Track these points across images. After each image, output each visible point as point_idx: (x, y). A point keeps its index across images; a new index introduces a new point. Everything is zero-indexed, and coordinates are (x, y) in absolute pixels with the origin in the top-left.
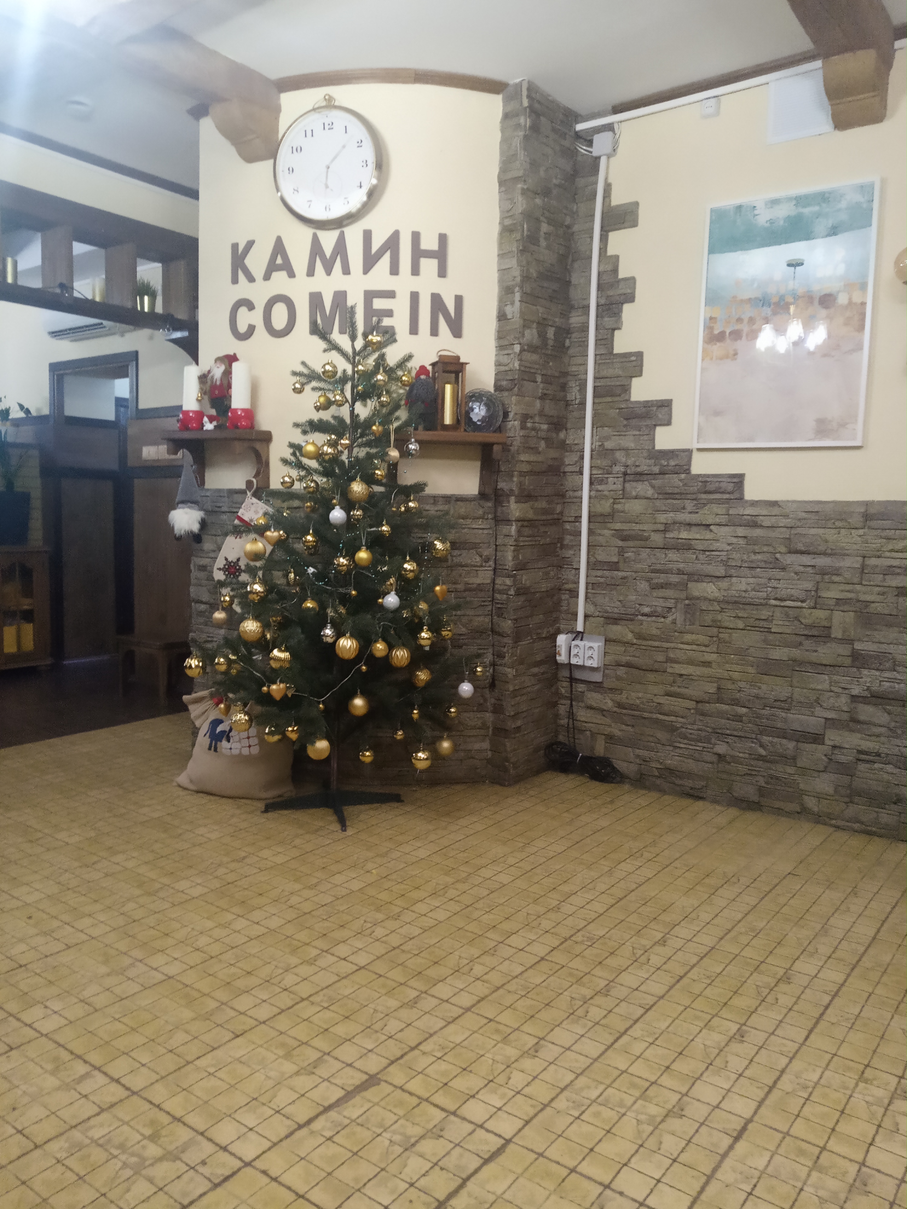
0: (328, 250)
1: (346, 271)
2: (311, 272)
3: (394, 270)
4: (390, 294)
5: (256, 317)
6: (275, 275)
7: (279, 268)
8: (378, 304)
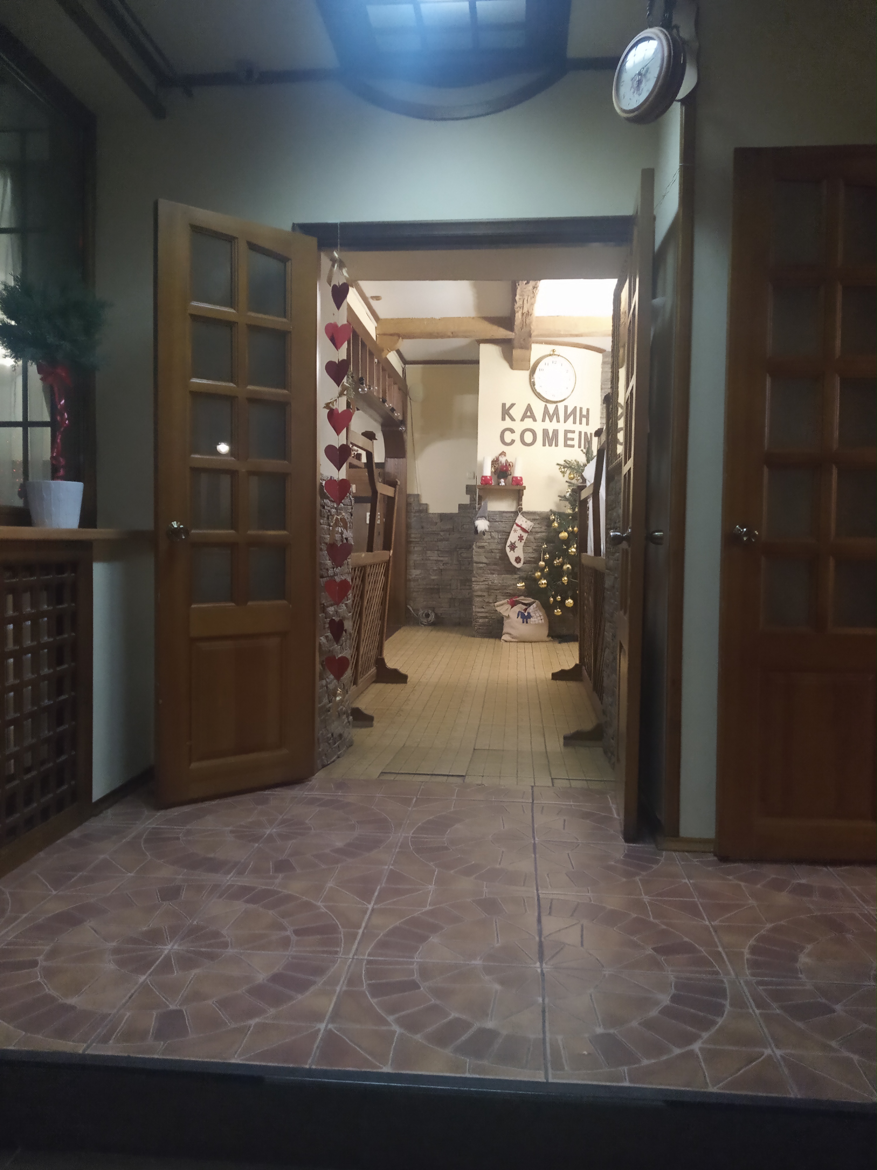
0: (551, 412)
1: (558, 421)
2: (543, 420)
3: (574, 422)
4: (574, 432)
5: (516, 436)
6: (526, 419)
7: (529, 417)
8: (570, 435)
